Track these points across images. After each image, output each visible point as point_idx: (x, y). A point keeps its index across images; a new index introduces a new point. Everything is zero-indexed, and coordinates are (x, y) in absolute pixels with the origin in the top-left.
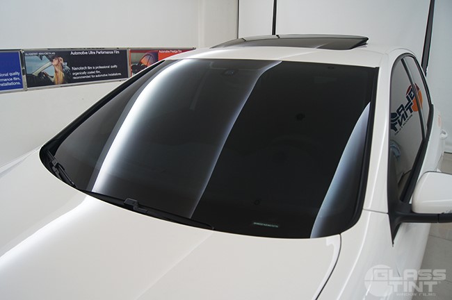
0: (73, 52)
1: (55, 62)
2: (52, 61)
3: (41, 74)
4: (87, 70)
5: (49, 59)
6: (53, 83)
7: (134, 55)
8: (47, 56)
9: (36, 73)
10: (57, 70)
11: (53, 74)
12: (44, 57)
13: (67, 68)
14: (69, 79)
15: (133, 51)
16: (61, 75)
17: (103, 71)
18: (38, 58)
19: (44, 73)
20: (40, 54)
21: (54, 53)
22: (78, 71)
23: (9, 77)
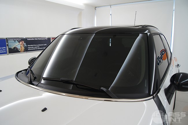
0: (28, 39)
1: (21, 43)
2: (19, 42)
3: (14, 48)
4: (34, 46)
5: (18, 42)
6: (20, 52)
8: (17, 40)
9: (12, 48)
10: (21, 46)
12: (16, 41)
13: (26, 45)
14: (26, 50)
15: (53, 38)
16: (23, 48)
17: (40, 47)
18: (14, 41)
19: (16, 48)
20: (15, 39)
21: (20, 39)
22: (30, 47)
23: (1, 49)
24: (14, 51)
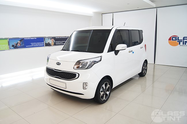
0: (56, 37)
1: (52, 40)
3: (48, 43)
4: (59, 42)
6: (51, 45)
9: (47, 43)
13: (55, 41)
14: (55, 44)
16: (53, 43)
17: (63, 43)
20: (49, 38)
22: (57, 42)
23: (41, 43)
24: (48, 45)
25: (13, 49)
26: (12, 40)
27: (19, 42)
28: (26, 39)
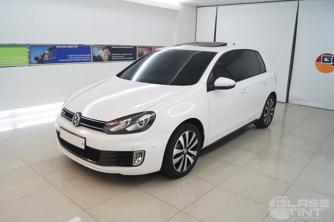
1: (105, 51)
3: (98, 56)
4: (118, 56)
6: (103, 61)
7: (140, 49)
8: (102, 48)
9: (96, 56)
10: (105, 54)
11: (104, 56)
13: (110, 54)
14: (110, 59)
15: (140, 47)
16: (107, 57)
17: (125, 56)
18: (98, 49)
19: (100, 56)
22: (114, 56)
23: (86, 56)
24: (98, 59)
25: (36, 63)
26: (36, 48)
27: (46, 52)
28: (59, 47)
